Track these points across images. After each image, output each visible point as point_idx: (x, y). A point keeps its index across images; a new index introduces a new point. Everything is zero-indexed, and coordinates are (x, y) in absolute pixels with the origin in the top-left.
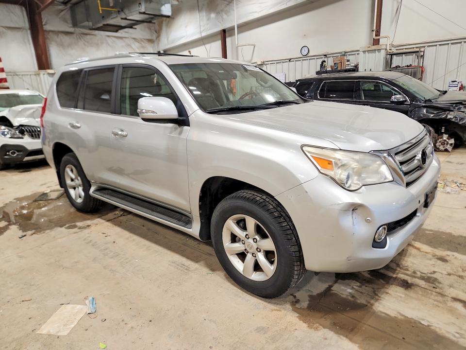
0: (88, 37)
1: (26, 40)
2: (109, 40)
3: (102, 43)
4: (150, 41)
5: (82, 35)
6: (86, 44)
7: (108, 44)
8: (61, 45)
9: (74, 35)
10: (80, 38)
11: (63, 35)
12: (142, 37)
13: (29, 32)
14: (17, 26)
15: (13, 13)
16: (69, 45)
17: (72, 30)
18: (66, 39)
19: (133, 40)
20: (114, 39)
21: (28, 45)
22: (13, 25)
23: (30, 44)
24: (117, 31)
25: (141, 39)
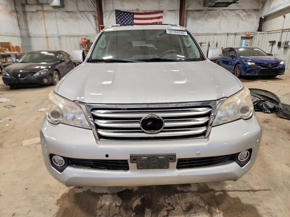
0: (212, 12)
1: (176, 17)
2: (224, 13)
3: (219, 15)
4: (256, 10)
5: (208, 11)
6: (209, 16)
7: (223, 15)
8: (194, 18)
9: (203, 12)
10: (206, 13)
11: (196, 12)
12: (249, 8)
13: (179, 12)
14: (174, 9)
15: (173, 2)
16: (199, 18)
17: (202, 8)
18: (197, 14)
19: (242, 11)
20: (228, 11)
21: (177, 19)
22: (172, 9)
23: (178, 19)
24: (227, 6)
25: (248, 9)
